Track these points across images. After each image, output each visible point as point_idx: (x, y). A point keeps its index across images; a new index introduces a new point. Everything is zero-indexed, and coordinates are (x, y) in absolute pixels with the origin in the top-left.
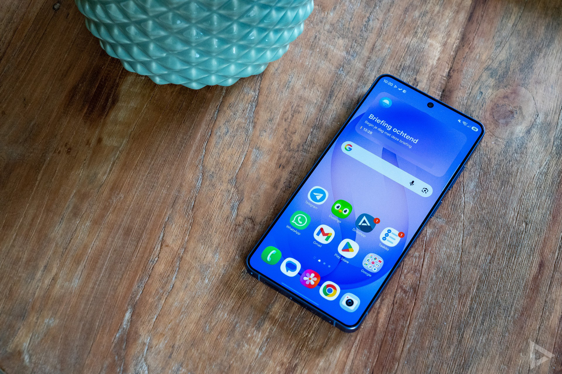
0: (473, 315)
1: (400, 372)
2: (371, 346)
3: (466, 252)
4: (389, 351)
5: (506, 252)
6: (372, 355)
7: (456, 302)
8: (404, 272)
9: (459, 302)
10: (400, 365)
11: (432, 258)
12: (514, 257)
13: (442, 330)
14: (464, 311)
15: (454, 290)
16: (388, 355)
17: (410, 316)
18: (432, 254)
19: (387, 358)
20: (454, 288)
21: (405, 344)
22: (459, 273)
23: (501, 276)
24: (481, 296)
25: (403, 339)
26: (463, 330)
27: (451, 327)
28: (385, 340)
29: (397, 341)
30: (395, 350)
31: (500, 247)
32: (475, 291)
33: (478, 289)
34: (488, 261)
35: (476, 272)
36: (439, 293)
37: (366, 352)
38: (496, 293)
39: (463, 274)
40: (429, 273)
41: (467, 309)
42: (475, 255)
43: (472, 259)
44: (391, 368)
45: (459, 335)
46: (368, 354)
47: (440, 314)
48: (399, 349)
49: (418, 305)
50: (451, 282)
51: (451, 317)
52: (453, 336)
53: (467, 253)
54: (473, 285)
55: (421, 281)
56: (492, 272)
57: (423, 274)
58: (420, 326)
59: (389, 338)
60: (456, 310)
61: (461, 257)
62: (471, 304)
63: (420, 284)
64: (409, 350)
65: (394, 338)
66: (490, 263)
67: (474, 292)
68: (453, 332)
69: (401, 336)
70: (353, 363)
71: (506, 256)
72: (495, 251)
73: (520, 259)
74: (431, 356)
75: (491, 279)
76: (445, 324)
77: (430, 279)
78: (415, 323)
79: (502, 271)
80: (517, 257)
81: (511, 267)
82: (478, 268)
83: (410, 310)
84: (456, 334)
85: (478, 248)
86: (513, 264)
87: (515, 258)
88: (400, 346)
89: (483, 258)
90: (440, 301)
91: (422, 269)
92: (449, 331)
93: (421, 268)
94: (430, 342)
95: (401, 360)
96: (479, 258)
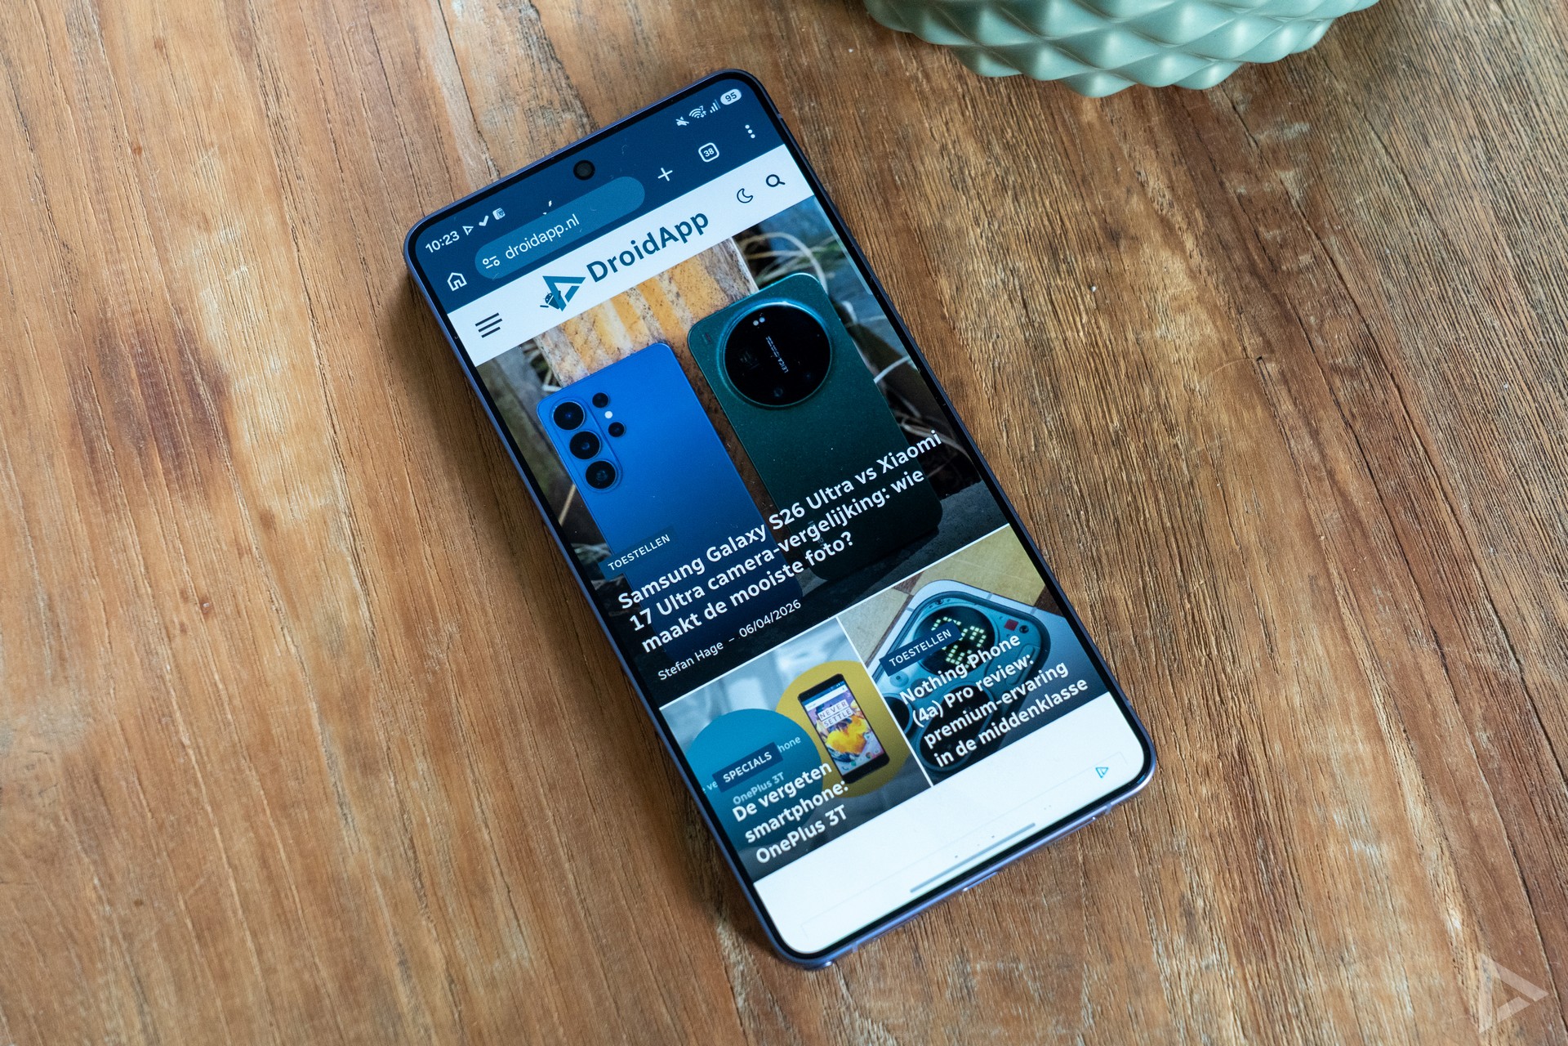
0: (1551, 319)
1: (1497, 584)
2: (1380, 571)
3: (1415, 172)
4: (1432, 552)
5: (1505, 105)
6: (1401, 590)
7: (1488, 314)
8: (1310, 326)
9: (1496, 307)
10: (1484, 566)
11: (1349, 244)
12: (1534, 105)
13: (1511, 407)
14: (1525, 324)
15: (1460, 287)
16: (1435, 563)
17: (1411, 428)
18: (1343, 232)
19: (1439, 571)
20: (1457, 282)
21: (1455, 506)
22: (1441, 236)
23: (1540, 175)
24: (1534, 258)
25: (1439, 495)
26: (1557, 372)
27: (1527, 384)
28: (1400, 531)
29: (1431, 513)
30: (1441, 534)
31: (1484, 104)
32: (1509, 255)
33: (1513, 245)
34: (1483, 158)
35: (1476, 203)
36: (1431, 321)
37: (1379, 592)
38: (1562, 226)
39: (1450, 232)
40: (1373, 287)
41: (1525, 315)
42: (1441, 163)
43: (1441, 179)
44: (1469, 590)
45: (1560, 391)
46: (1389, 594)
47: (1476, 371)
48: (1451, 530)
49: (1408, 389)
50: (1439, 272)
51: (1506, 362)
52: (1547, 405)
53: (1419, 171)
54: (1494, 244)
55: (1369, 321)
56: (1513, 181)
57: (1359, 300)
58: (1453, 437)
59: (1404, 517)
60: (1505, 335)
61: (1414, 192)
62: (1527, 293)
63: (1372, 330)
64: (1474, 513)
65: (1418, 509)
66: (1490, 159)
67: (1511, 260)
68: (1541, 396)
69: (1431, 494)
70: (1370, 644)
71: (1515, 116)
72: (1480, 123)
73: (1552, 99)
74: (1537, 492)
75: (1525, 199)
76: (1506, 386)
77: (1385, 300)
78: (1435, 438)
79: (1533, 161)
80: (1540, 100)
81: (1546, 137)
82: (1474, 193)
83: (1401, 411)
84: (1552, 394)
85: (1435, 143)
86: (1545, 123)
87: (1537, 105)
88: (1447, 520)
89: (1466, 158)
90: (1452, 337)
91: (1347, 288)
92: (1529, 397)
93: (1341, 286)
94: (1507, 458)
95: (1477, 553)
96: (1458, 166)
